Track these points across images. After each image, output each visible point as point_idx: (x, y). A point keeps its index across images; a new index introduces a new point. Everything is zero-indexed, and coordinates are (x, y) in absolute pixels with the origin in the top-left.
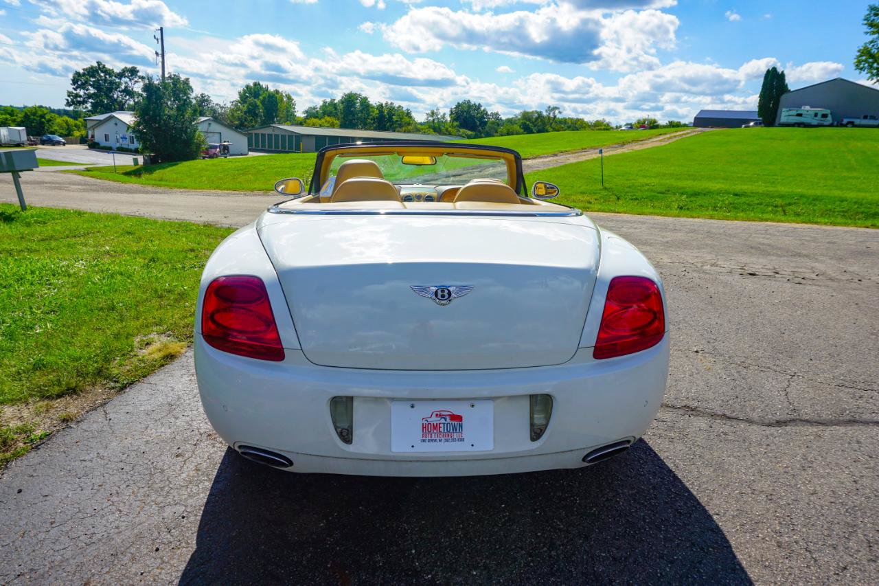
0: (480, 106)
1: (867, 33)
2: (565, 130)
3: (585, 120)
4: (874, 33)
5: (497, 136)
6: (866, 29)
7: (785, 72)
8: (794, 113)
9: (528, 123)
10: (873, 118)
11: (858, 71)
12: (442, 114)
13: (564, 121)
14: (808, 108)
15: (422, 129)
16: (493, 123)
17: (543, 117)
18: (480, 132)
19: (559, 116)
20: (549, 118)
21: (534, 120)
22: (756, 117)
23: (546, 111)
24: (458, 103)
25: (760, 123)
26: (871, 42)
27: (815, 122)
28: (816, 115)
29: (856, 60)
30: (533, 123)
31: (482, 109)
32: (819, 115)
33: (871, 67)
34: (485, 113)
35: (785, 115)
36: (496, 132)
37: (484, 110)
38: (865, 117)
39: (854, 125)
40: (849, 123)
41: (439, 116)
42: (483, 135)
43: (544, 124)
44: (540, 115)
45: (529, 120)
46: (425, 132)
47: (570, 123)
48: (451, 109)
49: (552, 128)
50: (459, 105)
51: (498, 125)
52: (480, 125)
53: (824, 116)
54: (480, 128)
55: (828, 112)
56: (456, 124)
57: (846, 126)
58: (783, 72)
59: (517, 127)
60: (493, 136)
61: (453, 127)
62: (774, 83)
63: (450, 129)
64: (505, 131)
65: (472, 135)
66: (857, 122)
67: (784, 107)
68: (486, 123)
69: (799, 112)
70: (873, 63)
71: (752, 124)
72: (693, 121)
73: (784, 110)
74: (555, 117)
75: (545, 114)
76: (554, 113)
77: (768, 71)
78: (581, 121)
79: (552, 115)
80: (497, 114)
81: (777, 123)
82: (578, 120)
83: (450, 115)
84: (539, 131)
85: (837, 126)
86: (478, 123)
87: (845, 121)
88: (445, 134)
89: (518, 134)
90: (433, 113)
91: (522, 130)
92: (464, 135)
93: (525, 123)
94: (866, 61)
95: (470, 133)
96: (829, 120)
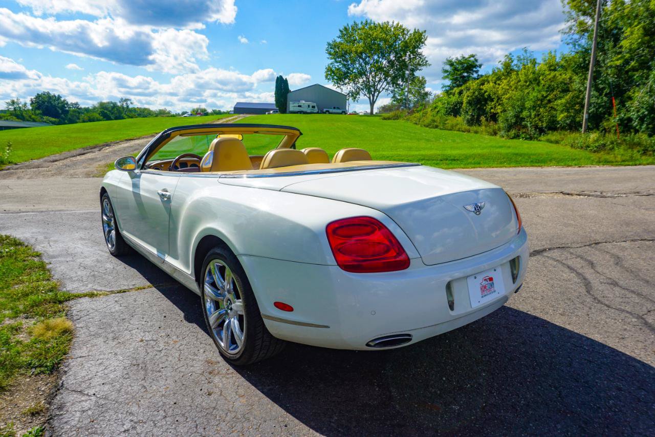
0: (59, 97)
1: (328, 58)
2: (137, 117)
3: (151, 109)
4: (332, 59)
5: (80, 122)
6: (327, 55)
8: (297, 105)
9: (106, 111)
10: (338, 108)
11: (327, 80)
12: (23, 103)
13: (134, 110)
14: (304, 102)
15: (4, 117)
16: (74, 111)
17: (118, 106)
18: (62, 118)
19: (131, 106)
20: (123, 108)
21: (110, 109)
22: (275, 107)
23: (120, 102)
24: (38, 94)
25: (277, 111)
26: (331, 64)
27: (309, 111)
28: (309, 106)
29: (325, 74)
30: (110, 111)
31: (62, 99)
32: (311, 107)
33: (333, 79)
34: (65, 103)
35: (292, 106)
36: (79, 119)
37: (64, 101)
38: (334, 108)
39: (330, 113)
40: (327, 111)
41: (20, 105)
42: (66, 121)
43: (120, 112)
44: (115, 105)
45: (107, 109)
46: (7, 119)
47: (139, 111)
48: (32, 99)
49: (126, 115)
50: (38, 96)
51: (79, 113)
52: (62, 113)
53: (313, 107)
54: (62, 115)
55: (315, 104)
56: (38, 112)
57: (325, 113)
58: (286, 79)
59: (96, 115)
60: (76, 123)
61: (36, 115)
62: (282, 85)
63: (33, 116)
64: (86, 118)
65: (55, 121)
66: (331, 110)
67: (291, 101)
68: (68, 111)
69: (299, 104)
70: (334, 76)
71: (271, 112)
72: (233, 109)
73: (291, 103)
74: (128, 107)
75: (119, 104)
76: (127, 104)
77: (278, 78)
78: (148, 110)
79: (125, 106)
80: (77, 104)
81: (288, 111)
82: (145, 109)
83: (31, 104)
84: (116, 118)
85: (321, 113)
86: (60, 112)
87: (325, 110)
88: (28, 121)
89: (98, 120)
90: (13, 102)
91: (102, 117)
92: (48, 122)
93: (104, 112)
94: (331, 75)
95: (53, 119)
96: (316, 110)
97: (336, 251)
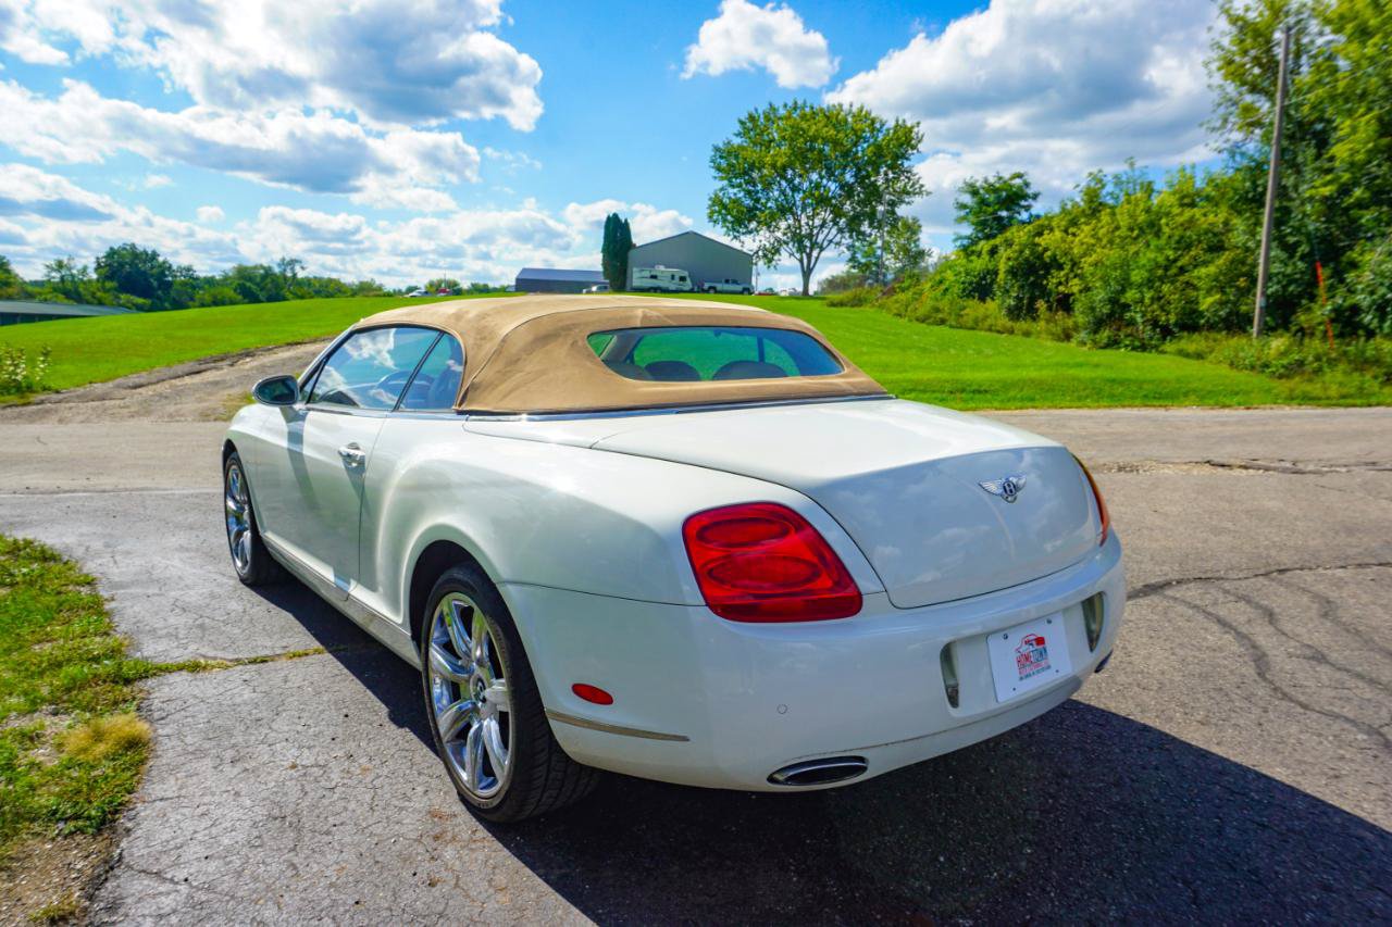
0: (155, 255)
1: (715, 178)
2: (312, 297)
3: (343, 281)
4: (722, 179)
5: (195, 307)
6: (713, 172)
7: (629, 221)
8: (647, 274)
9: (248, 284)
10: (735, 282)
11: (712, 224)
12: (80, 266)
13: (308, 282)
14: (662, 268)
15: (40, 294)
16: (184, 284)
17: (275, 275)
18: (159, 298)
19: (301, 274)
20: (285, 278)
21: (258, 280)
22: (602, 279)
23: (279, 265)
24: (111, 249)
25: (606, 288)
26: (722, 189)
27: (673, 287)
28: (673, 277)
29: (709, 211)
30: (258, 284)
31: (161, 259)
32: (677, 277)
33: (725, 220)
34: (165, 268)
35: (637, 277)
36: (192, 299)
37: (164, 262)
38: (727, 281)
39: (716, 292)
40: (710, 288)
41: (74, 272)
42: (167, 305)
43: (277, 285)
44: (268, 272)
45: (250, 279)
46: (46, 300)
47: (317, 285)
48: (98, 258)
49: (291, 293)
50: (112, 253)
51: (194, 287)
52: (159, 287)
53: (683, 279)
54: (160, 292)
55: (686, 274)
56: (109, 285)
57: (707, 291)
58: (626, 220)
59: (229, 292)
60: (187, 307)
61: (106, 291)
62: (616, 234)
63: (99, 294)
64: (208, 298)
65: (144, 304)
66: (719, 287)
67: (637, 267)
68: (170, 284)
69: (654, 273)
70: (726, 215)
71: (594, 289)
72: (513, 283)
73: (635, 269)
74: (295, 275)
75: (277, 270)
76: (292, 269)
77: (609, 218)
78: (336, 282)
79: (289, 274)
80: (189, 269)
81: (628, 288)
82: (331, 280)
83: (96, 270)
84: (271, 299)
85: (698, 292)
86: (155, 284)
87: (706, 286)
88: (88, 303)
89: (233, 303)
90: (60, 265)
91: (240, 297)
92: (130, 305)
93: (244, 285)
94: (719, 212)
95: (140, 301)
96: (688, 284)
97: (705, 576)
